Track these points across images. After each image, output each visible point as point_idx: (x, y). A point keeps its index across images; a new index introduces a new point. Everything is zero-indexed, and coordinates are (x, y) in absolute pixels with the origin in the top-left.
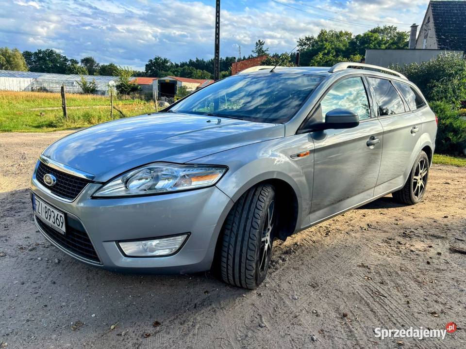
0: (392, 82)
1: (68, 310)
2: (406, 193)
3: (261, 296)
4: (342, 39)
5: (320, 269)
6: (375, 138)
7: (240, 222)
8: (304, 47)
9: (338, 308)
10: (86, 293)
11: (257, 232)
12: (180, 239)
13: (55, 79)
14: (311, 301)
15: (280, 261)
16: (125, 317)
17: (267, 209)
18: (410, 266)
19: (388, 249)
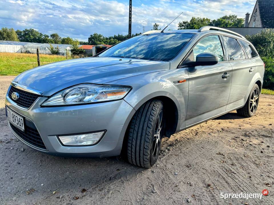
0: (237, 40)
1: (26, 181)
2: (246, 110)
3: (154, 173)
4: (204, 22)
5: (192, 156)
6: (227, 73)
7: (139, 124)
8: (182, 27)
9: (204, 181)
10: (39, 170)
11: (151, 130)
12: (100, 134)
13: (35, 46)
14: (186, 176)
15: (167, 151)
16: (63, 186)
17: (158, 116)
18: (250, 154)
19: (235, 144)
